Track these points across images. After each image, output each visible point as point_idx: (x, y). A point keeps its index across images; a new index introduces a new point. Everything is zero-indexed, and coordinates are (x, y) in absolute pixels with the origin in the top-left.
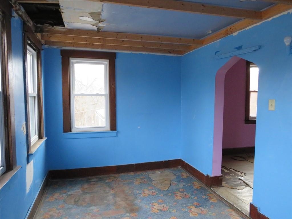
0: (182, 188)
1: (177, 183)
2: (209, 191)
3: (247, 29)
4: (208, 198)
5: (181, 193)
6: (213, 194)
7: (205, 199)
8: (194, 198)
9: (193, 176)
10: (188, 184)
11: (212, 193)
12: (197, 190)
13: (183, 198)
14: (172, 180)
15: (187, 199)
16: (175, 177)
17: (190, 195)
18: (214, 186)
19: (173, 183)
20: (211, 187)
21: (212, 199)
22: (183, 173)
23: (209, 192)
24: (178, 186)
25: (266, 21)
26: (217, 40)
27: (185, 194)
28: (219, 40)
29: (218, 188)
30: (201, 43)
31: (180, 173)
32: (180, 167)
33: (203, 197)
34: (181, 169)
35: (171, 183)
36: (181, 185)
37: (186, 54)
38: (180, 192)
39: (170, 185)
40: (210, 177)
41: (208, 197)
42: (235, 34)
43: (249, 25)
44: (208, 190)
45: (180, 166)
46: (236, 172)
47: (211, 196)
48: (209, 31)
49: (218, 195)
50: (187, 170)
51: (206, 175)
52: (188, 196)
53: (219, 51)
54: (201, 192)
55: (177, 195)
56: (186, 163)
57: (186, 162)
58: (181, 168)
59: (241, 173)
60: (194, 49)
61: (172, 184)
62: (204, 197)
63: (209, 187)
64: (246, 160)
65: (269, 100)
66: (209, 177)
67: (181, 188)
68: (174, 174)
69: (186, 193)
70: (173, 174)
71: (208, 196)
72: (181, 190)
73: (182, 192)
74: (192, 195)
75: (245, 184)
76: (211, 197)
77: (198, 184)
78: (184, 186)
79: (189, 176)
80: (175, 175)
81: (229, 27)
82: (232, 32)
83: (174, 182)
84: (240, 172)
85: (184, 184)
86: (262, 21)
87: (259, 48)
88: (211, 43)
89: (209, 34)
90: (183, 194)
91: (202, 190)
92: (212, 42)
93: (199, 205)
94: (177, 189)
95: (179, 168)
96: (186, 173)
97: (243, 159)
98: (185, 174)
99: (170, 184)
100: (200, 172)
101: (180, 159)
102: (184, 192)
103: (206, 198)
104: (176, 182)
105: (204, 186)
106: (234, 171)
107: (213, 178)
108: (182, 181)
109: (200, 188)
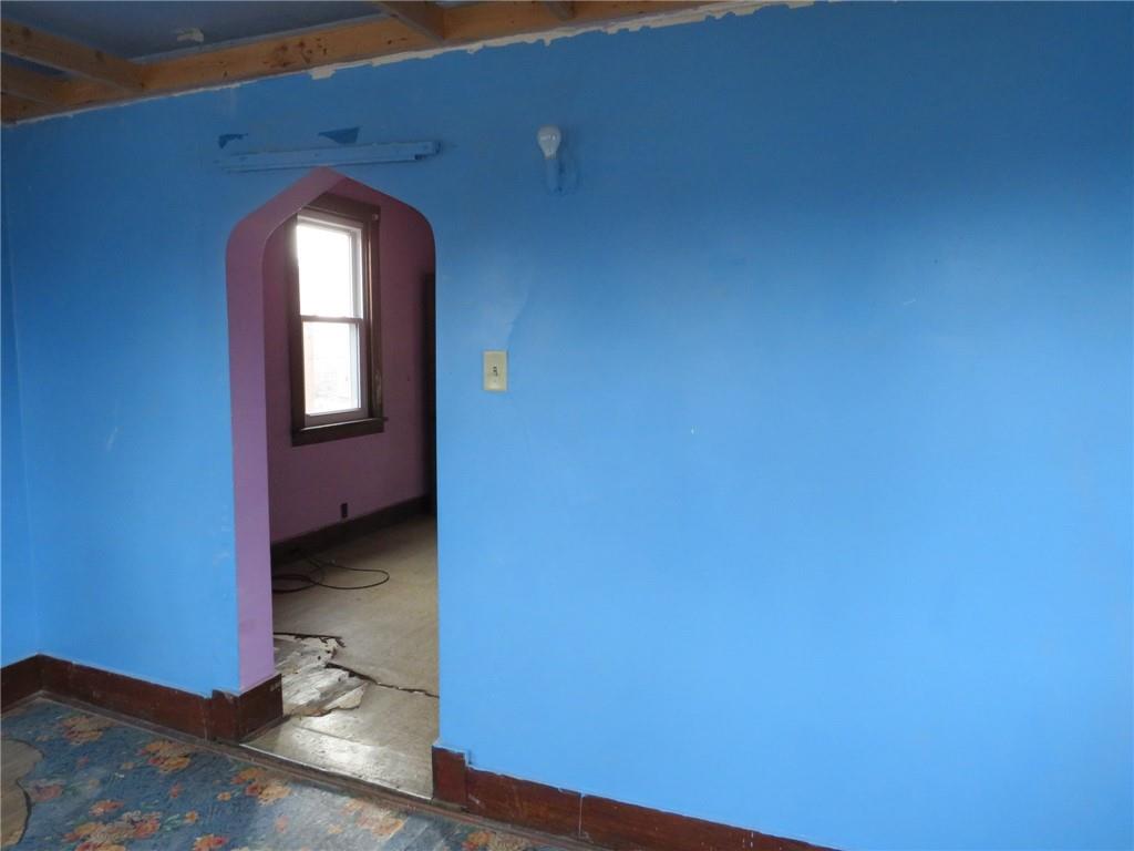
0: (101, 798)
1: (64, 782)
2: (235, 758)
3: (378, 62)
4: (247, 793)
5: (105, 823)
6: (256, 767)
7: (236, 802)
8: (184, 818)
9: (134, 719)
10: (123, 767)
11: (252, 766)
12: (177, 775)
13: (131, 842)
14: (28, 776)
15: (153, 842)
16: (37, 755)
17: (159, 815)
18: (253, 730)
19: (38, 789)
20: (239, 737)
21: (263, 789)
22: (70, 722)
23: (239, 763)
24: (75, 794)
25: (458, 51)
26: (227, 82)
27: (133, 822)
28: (238, 85)
29: (272, 730)
30: (140, 82)
31: (53, 724)
32: (39, 697)
33: (220, 797)
34: (50, 701)
35: (27, 796)
36: (89, 785)
37: (34, 120)
38: (97, 820)
39: (29, 805)
40: (235, 698)
41: (244, 790)
42: (320, 73)
43: (390, 48)
44: (230, 757)
45: (40, 688)
46: (304, 642)
47: (254, 780)
48: (191, 32)
49: (282, 762)
50: (87, 697)
51: (207, 695)
52: (149, 825)
53: (240, 137)
54: (205, 781)
55: (93, 840)
56: (80, 668)
57: (74, 662)
58: (49, 697)
59: (324, 641)
60: (89, 103)
61: (33, 800)
62: (227, 796)
63: (232, 742)
64: (318, 584)
65: (487, 353)
66: (227, 701)
67: (97, 800)
68: (25, 742)
69: (135, 815)
70: (19, 744)
71: (242, 786)
72: (99, 810)
73: (107, 819)
74: (167, 813)
75: (355, 678)
76: (254, 784)
77: (170, 751)
78: (103, 782)
79: (107, 724)
80: (30, 744)
81: (291, 38)
82: (308, 60)
83: (43, 783)
84: (316, 637)
85: (101, 771)
86: (444, 46)
87: (438, 152)
88: (194, 91)
89: (192, 43)
90: (118, 824)
91: (204, 770)
92: (197, 87)
93: (220, 842)
94: (75, 814)
95: (40, 700)
96: (88, 717)
97: (302, 584)
98: (84, 724)
99: (24, 801)
100: (174, 690)
101: (34, 654)
102: (121, 812)
103: (239, 798)
104: (50, 778)
105: (202, 745)
106: (292, 639)
107: (245, 696)
108: (81, 760)
109: (188, 760)
